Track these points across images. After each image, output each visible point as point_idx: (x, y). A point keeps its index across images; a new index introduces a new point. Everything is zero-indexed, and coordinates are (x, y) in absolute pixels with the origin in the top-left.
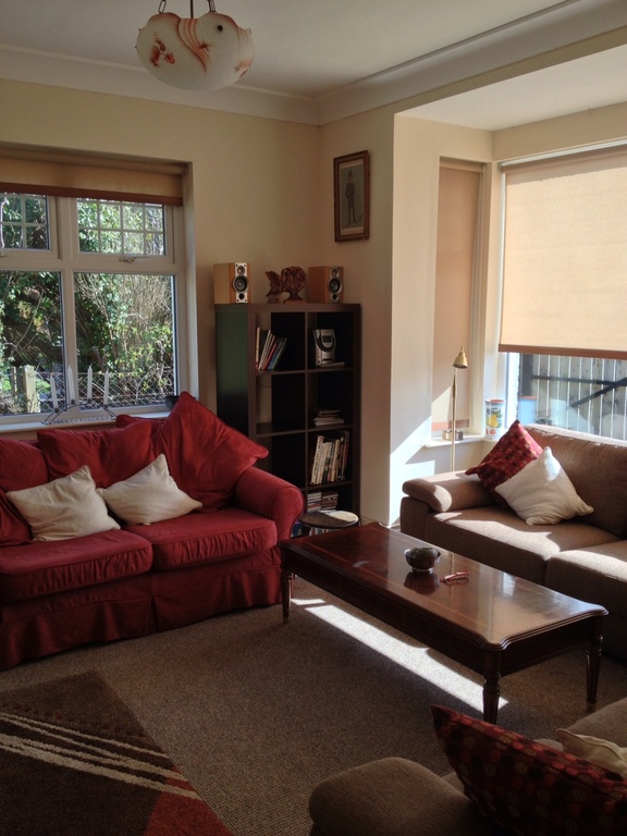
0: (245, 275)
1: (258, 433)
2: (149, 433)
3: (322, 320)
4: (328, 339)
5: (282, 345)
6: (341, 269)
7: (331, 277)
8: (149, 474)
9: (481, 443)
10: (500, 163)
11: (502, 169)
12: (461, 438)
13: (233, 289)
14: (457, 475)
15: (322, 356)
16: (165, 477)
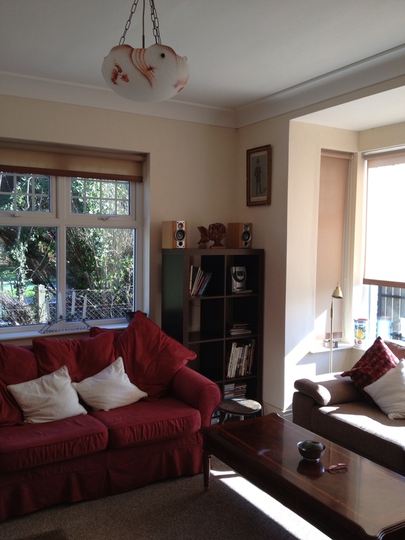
0: (184, 229)
1: (189, 341)
2: (112, 341)
3: (237, 260)
4: (240, 274)
5: (208, 278)
6: (250, 225)
7: (244, 231)
8: (110, 372)
9: (351, 351)
10: (363, 153)
11: (365, 157)
12: (336, 346)
13: (175, 239)
14: (335, 376)
15: (236, 285)
16: (121, 374)
